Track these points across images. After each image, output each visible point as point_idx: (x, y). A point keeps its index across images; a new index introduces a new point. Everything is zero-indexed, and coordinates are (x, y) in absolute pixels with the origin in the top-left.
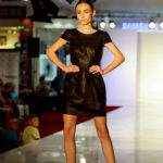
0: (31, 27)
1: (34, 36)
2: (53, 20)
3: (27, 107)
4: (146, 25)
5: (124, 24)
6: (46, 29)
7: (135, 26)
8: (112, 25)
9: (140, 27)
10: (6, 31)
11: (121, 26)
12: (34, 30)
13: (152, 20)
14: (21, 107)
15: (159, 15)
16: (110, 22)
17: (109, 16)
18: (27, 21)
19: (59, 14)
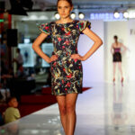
0: (10, 19)
1: (13, 27)
2: (28, 13)
3: (8, 90)
4: (111, 15)
5: (92, 15)
6: (23, 21)
7: (102, 16)
8: (82, 16)
9: (106, 17)
12: (13, 22)
13: (116, 11)
15: (122, 6)
16: (80, 13)
17: (79, 8)
18: (6, 15)
19: (34, 8)
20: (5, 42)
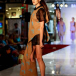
0: (27, 7)
1: (29, 11)
5: (72, 5)
10: (15, 10)
11: (71, 6)
14: (22, 46)
16: (65, 4)
17: (65, 1)
20: (24, 19)
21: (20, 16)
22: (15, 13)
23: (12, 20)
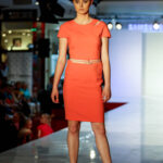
0: (43, 28)
1: (46, 37)
4: (150, 26)
5: (130, 26)
7: (140, 27)
8: (119, 27)
9: (145, 28)
10: (21, 34)
12: (46, 31)
13: (156, 22)
14: (32, 104)
16: (117, 23)
17: (116, 18)
18: (39, 24)
19: (66, 16)
20: (37, 52)
21: (29, 46)
22: (20, 40)
23: (14, 54)
